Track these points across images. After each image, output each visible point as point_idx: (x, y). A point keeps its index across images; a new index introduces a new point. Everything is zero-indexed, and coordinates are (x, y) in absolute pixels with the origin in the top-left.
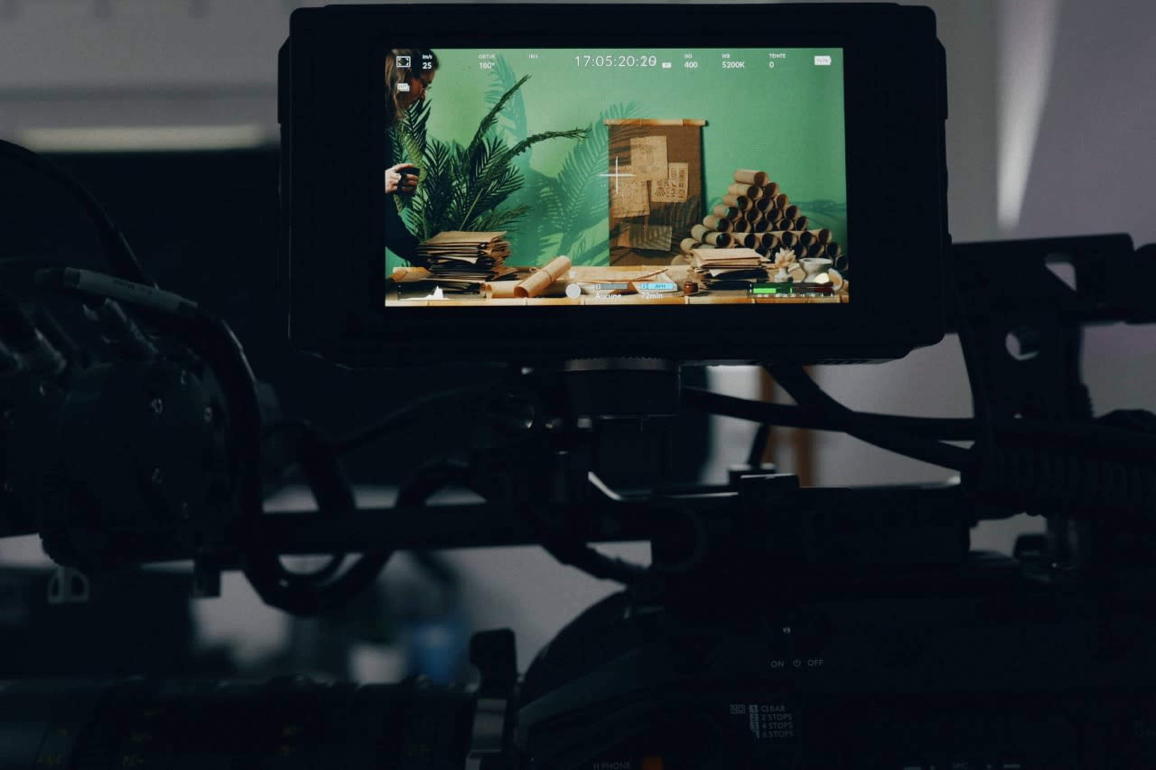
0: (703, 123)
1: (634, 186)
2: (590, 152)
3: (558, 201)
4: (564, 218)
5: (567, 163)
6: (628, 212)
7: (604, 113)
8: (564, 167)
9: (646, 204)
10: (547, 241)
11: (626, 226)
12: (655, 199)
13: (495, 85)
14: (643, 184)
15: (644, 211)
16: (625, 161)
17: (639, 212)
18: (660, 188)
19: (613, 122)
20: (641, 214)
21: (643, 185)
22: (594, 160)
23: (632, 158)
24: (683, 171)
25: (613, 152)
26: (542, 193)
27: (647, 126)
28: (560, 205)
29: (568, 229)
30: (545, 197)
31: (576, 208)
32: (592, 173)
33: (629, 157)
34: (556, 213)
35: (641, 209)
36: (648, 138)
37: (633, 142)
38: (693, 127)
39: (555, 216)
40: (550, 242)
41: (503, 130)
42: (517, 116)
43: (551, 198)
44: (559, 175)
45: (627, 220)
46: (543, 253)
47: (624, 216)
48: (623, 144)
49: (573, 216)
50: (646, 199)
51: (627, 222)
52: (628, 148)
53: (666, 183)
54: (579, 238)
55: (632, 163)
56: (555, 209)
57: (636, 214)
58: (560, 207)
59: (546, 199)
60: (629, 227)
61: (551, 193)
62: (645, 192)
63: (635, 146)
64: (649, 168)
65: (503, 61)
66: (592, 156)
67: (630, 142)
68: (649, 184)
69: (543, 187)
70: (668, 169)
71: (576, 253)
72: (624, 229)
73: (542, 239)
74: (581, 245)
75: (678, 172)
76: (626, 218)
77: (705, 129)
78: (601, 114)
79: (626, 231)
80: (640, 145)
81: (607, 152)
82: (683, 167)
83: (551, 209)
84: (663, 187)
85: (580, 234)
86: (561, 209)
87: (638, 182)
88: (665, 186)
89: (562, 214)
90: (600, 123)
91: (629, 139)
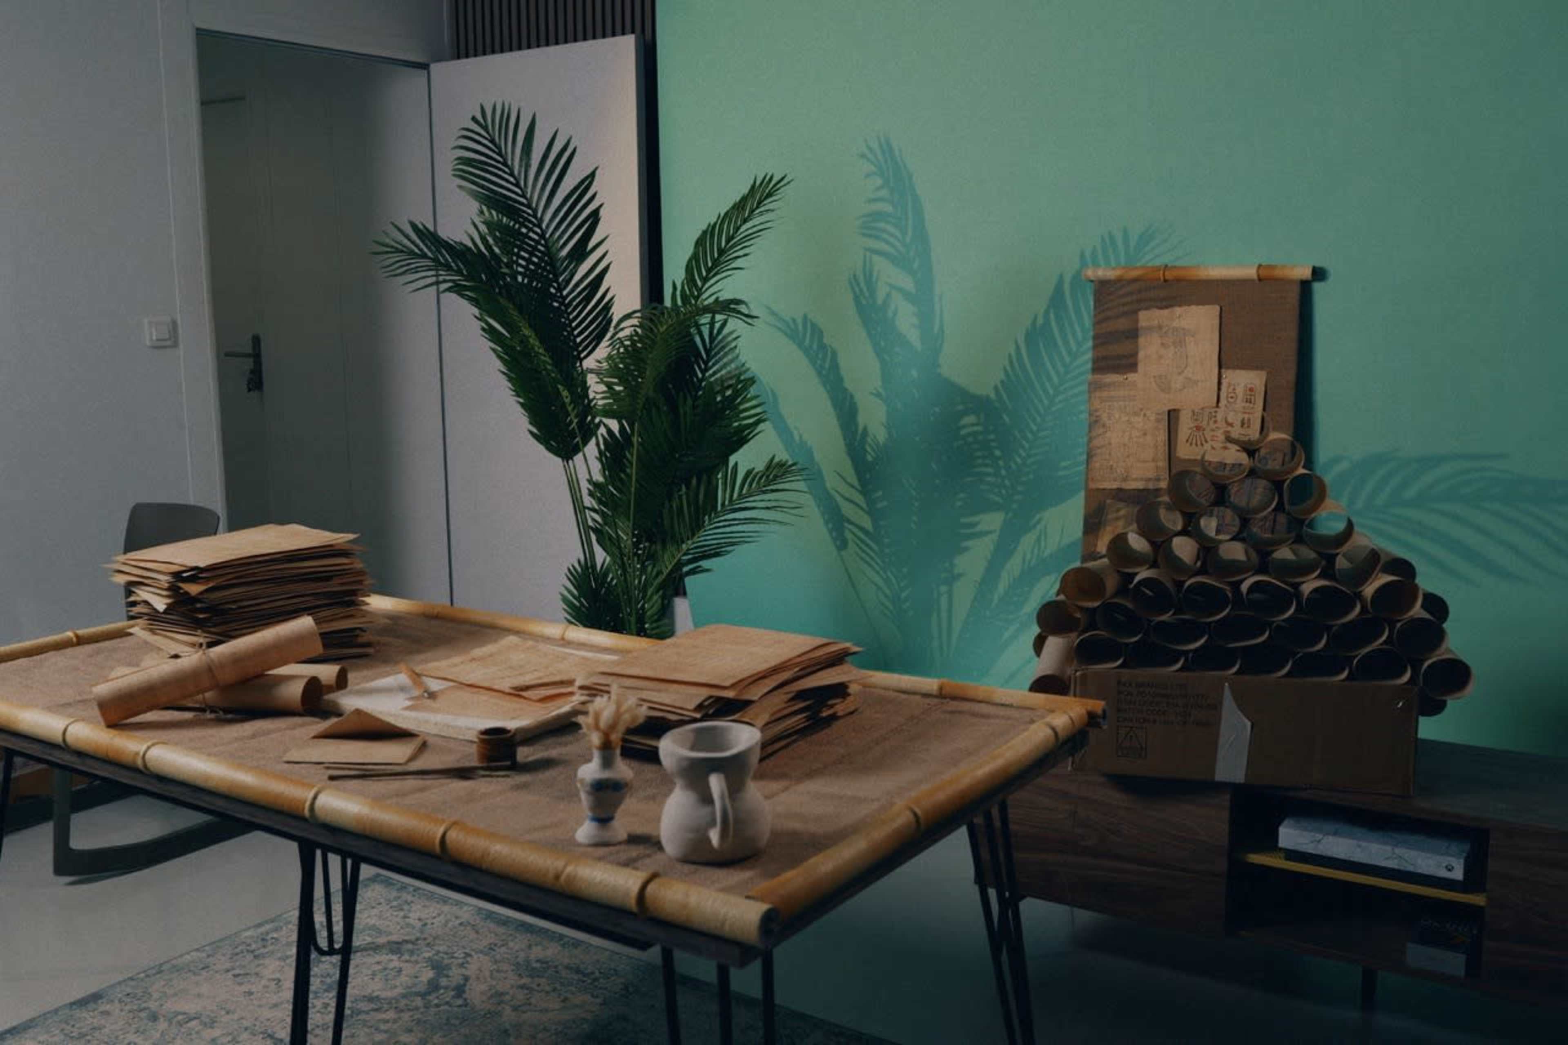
0: (1305, 273)
1: (1138, 421)
2: (1060, 342)
3: (993, 444)
4: (1007, 482)
5: (1011, 362)
6: (1125, 479)
7: (1088, 254)
8: (1006, 371)
9: (1163, 464)
10: (973, 525)
11: (1118, 510)
12: (1184, 451)
13: (875, 200)
14: (1160, 417)
15: (1158, 480)
16: (1127, 363)
17: (1150, 480)
18: (1198, 428)
19: (1102, 273)
20: (1151, 486)
21: (1158, 421)
22: (1068, 359)
23: (1141, 355)
24: (1251, 390)
25: (1101, 340)
26: (964, 427)
27: (1178, 280)
28: (998, 453)
29: (1015, 506)
30: (969, 434)
31: (1029, 461)
32: (1062, 388)
33: (1134, 355)
34: (990, 470)
35: (1151, 474)
36: (1178, 310)
37: (1146, 318)
38: (1282, 282)
39: (989, 474)
40: (979, 528)
41: (888, 295)
42: (916, 265)
43: (980, 437)
44: (996, 388)
45: (1120, 495)
46: (966, 549)
47: (1115, 486)
48: (1122, 324)
49: (1024, 479)
50: (1163, 449)
51: (1121, 500)
52: (1133, 334)
53: (1212, 417)
54: (1035, 526)
55: (1141, 367)
56: (988, 461)
57: (1140, 485)
58: (999, 458)
59: (970, 439)
60: (1122, 512)
61: (979, 428)
62: (1163, 436)
63: (1150, 329)
64: (1177, 382)
65: (891, 150)
66: (1063, 350)
67: (1137, 321)
68: (1172, 416)
69: (965, 413)
70: (1219, 383)
71: (1028, 556)
72: (1115, 515)
73: (963, 520)
74: (1038, 540)
75: (1240, 391)
76: (1120, 490)
77: (1317, 287)
78: (1082, 256)
79: (1118, 519)
80: (1160, 327)
81: (1090, 344)
82: (1254, 379)
83: (980, 461)
84: (1204, 424)
85: (1038, 517)
86: (1001, 463)
87: (1148, 413)
88: (1208, 423)
89: (1003, 472)
90: (1077, 277)
91: (1136, 312)
